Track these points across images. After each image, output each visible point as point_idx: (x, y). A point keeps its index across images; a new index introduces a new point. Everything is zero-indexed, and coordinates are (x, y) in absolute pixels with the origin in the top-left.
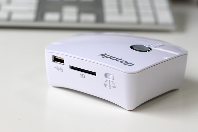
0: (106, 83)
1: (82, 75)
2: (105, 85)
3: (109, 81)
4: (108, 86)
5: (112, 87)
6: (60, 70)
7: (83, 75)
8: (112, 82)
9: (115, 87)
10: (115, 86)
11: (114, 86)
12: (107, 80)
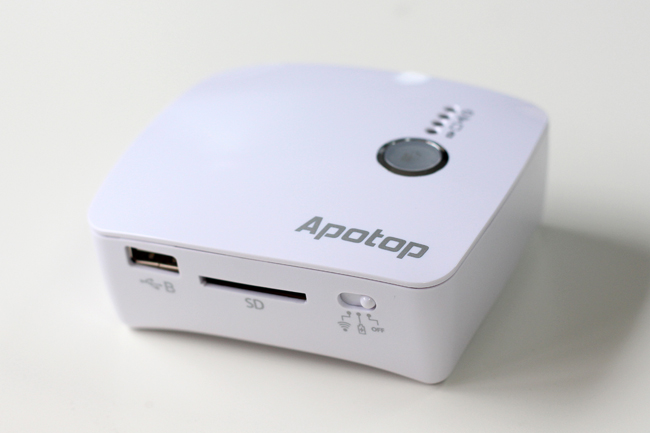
0: (346, 320)
1: (252, 302)
2: (345, 327)
3: (359, 314)
4: (353, 329)
5: (368, 330)
6: (163, 289)
7: (255, 300)
8: (369, 316)
9: (382, 330)
10: (380, 326)
11: (377, 326)
12: (349, 313)
